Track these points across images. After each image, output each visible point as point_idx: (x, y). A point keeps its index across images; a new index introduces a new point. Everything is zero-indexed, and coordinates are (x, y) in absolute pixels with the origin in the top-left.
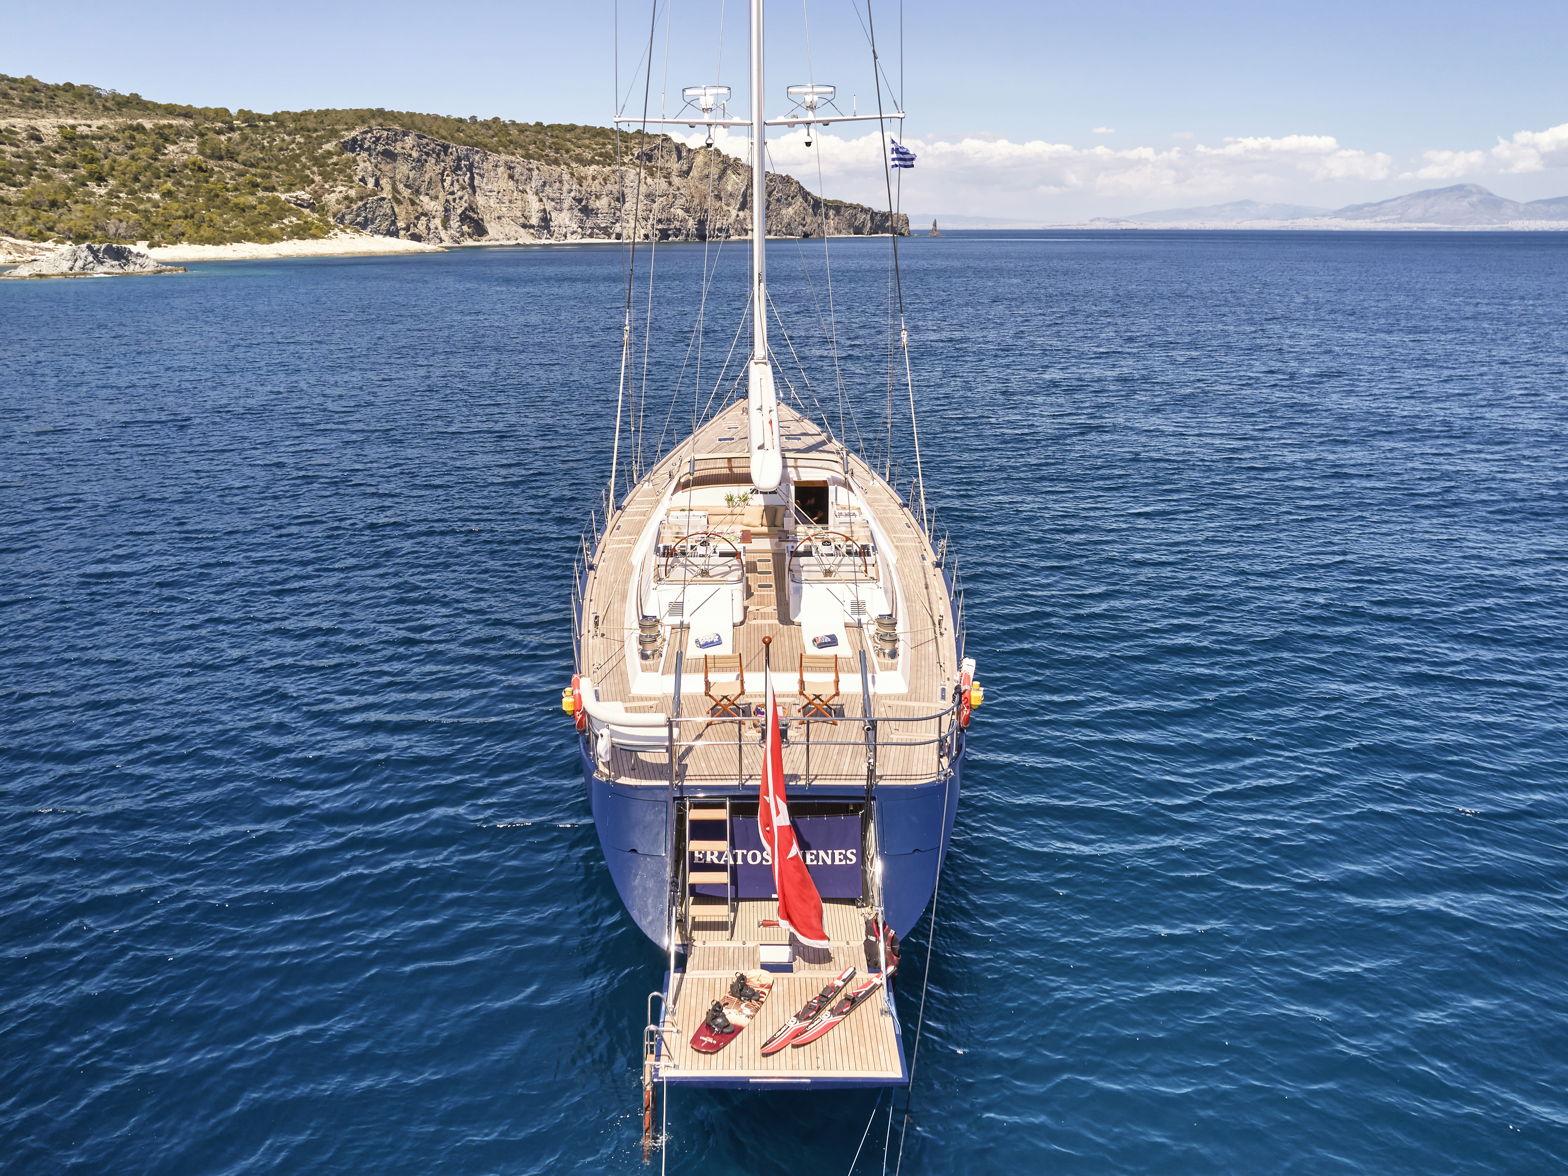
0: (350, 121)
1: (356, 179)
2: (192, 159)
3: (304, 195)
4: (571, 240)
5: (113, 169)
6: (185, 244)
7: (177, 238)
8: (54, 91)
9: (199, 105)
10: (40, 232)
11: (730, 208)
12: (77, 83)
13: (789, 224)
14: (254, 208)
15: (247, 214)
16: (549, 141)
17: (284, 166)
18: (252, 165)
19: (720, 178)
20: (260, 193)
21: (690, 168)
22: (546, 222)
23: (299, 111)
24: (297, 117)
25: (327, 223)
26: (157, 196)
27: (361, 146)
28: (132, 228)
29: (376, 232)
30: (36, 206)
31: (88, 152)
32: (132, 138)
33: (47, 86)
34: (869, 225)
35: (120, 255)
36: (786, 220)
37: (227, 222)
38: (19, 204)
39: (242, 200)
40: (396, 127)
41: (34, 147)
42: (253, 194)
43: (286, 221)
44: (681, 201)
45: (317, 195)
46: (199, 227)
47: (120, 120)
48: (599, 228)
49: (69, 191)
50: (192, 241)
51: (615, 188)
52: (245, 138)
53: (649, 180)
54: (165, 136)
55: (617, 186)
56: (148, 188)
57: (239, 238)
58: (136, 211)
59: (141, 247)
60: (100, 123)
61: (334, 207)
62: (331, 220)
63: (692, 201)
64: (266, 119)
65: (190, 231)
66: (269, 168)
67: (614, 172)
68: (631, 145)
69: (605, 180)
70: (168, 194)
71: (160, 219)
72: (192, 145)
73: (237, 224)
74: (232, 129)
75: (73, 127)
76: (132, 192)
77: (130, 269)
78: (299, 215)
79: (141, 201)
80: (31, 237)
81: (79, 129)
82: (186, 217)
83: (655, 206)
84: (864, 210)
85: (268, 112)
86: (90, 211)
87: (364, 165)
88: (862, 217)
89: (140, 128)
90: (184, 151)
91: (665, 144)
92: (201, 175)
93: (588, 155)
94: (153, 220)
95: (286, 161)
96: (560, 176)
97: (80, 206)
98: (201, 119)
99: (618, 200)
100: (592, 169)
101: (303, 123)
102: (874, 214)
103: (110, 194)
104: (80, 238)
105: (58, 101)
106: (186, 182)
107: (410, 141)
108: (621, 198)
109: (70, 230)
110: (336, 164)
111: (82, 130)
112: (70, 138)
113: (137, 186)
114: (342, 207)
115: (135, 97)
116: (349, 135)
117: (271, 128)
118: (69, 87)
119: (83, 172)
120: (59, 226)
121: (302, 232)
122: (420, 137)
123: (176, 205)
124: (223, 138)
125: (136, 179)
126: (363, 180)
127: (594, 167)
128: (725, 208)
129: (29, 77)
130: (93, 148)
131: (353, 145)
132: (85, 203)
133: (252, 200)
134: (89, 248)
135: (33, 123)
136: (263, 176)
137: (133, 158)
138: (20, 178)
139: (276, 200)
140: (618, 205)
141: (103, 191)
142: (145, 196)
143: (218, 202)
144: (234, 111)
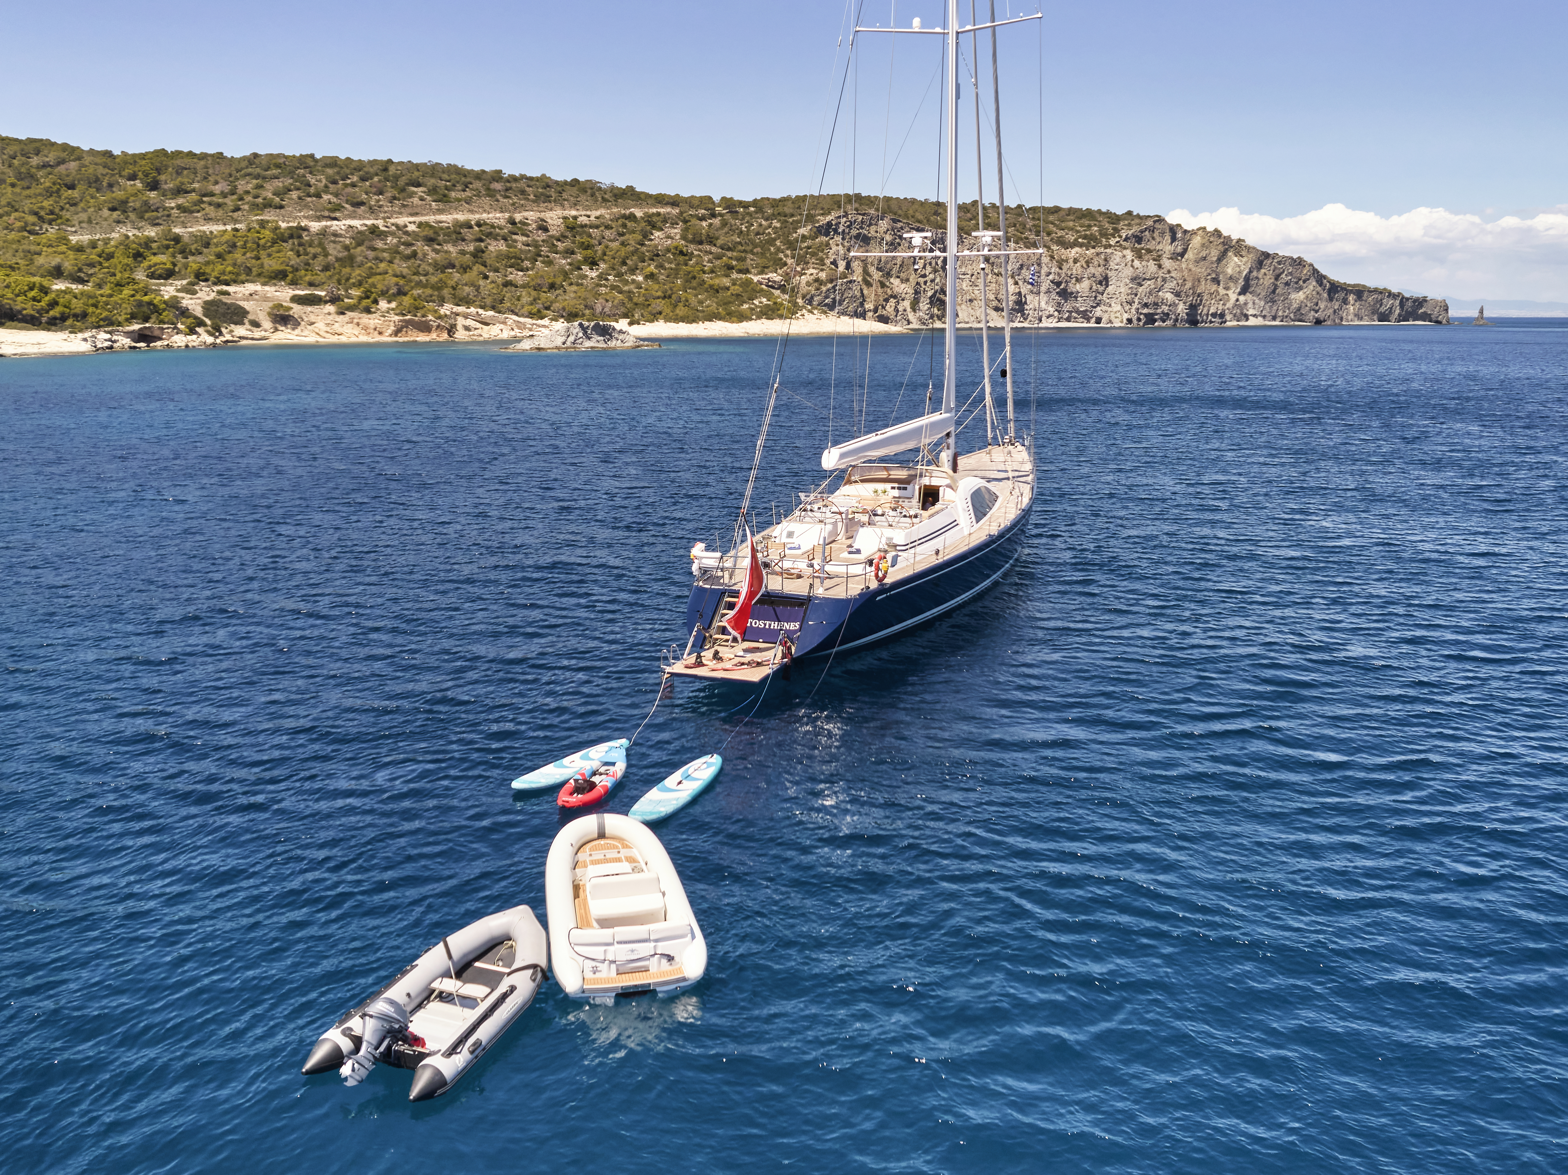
0: (826, 207)
1: (828, 262)
2: (675, 244)
3: (776, 277)
4: (1045, 323)
5: (604, 254)
6: (662, 322)
7: (654, 317)
8: (562, 186)
9: (685, 194)
10: (539, 311)
11: (1230, 293)
12: (582, 179)
13: (1299, 309)
14: (728, 289)
15: (720, 295)
16: (1030, 224)
17: (759, 250)
18: (729, 249)
19: (1219, 260)
20: (735, 275)
21: (1185, 251)
22: (1020, 306)
23: (778, 196)
24: (776, 203)
25: (795, 304)
26: (640, 278)
27: (836, 231)
28: (617, 307)
29: (844, 313)
30: (537, 288)
31: (585, 239)
32: (624, 226)
33: (557, 183)
34: (1398, 311)
35: (605, 332)
36: (1295, 306)
37: (701, 302)
38: (524, 286)
39: (717, 281)
40: (872, 212)
41: (541, 236)
42: (727, 276)
43: (756, 302)
44: (1172, 284)
45: (787, 277)
46: (675, 306)
47: (615, 210)
48: (1078, 312)
49: (566, 275)
50: (668, 319)
51: (1098, 271)
52: (724, 224)
53: (1137, 263)
54: (653, 223)
55: (1100, 269)
56: (633, 271)
57: (711, 317)
58: (620, 292)
59: (622, 324)
60: (598, 213)
61: (804, 289)
62: (800, 301)
63: (1183, 285)
64: (745, 205)
65: (667, 310)
66: (745, 251)
67: (1098, 254)
68: (1120, 227)
69: (1088, 263)
70: (651, 276)
71: (641, 299)
72: (676, 232)
73: (710, 304)
74: (713, 215)
75: (575, 218)
76: (619, 275)
77: (612, 344)
78: (769, 296)
79: (626, 282)
80: (531, 315)
81: (580, 219)
82: (664, 297)
83: (1141, 289)
84: (1391, 295)
85: (750, 199)
86: (582, 293)
87: (836, 247)
88: (1388, 303)
89: (631, 217)
90: (669, 237)
91: (1157, 225)
92: (681, 258)
93: (1071, 237)
94: (635, 300)
95: (762, 245)
96: (1039, 259)
97: (574, 288)
98: (685, 207)
99: (1100, 283)
100: (1074, 252)
101: (780, 209)
102: (1403, 300)
103: (600, 277)
104: (571, 317)
105: (565, 195)
106: (667, 265)
107: (884, 225)
108: (1105, 281)
109: (564, 309)
110: (809, 248)
111: (583, 220)
112: (572, 227)
113: (624, 269)
114: (812, 289)
115: (631, 188)
116: (823, 220)
117: (750, 214)
118: (575, 182)
119: (579, 257)
120: (556, 306)
121: (771, 312)
122: (894, 221)
123: (656, 287)
124: (704, 224)
125: (624, 263)
126: (834, 263)
127: (1077, 249)
128: (1222, 291)
129: (544, 175)
130: (590, 236)
131: (828, 229)
132: (578, 285)
133: (726, 281)
134: (581, 325)
135: (542, 215)
136: (738, 259)
137: (623, 244)
138: (527, 264)
139: (749, 282)
140: (1101, 289)
141: (594, 274)
142: (630, 278)
143: (694, 283)
144: (717, 198)
